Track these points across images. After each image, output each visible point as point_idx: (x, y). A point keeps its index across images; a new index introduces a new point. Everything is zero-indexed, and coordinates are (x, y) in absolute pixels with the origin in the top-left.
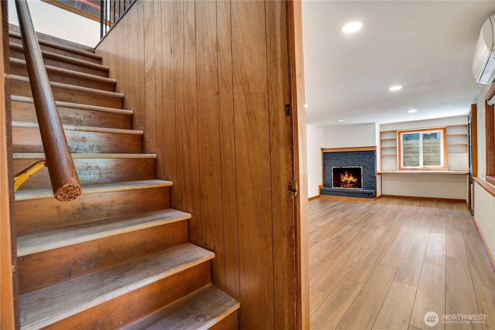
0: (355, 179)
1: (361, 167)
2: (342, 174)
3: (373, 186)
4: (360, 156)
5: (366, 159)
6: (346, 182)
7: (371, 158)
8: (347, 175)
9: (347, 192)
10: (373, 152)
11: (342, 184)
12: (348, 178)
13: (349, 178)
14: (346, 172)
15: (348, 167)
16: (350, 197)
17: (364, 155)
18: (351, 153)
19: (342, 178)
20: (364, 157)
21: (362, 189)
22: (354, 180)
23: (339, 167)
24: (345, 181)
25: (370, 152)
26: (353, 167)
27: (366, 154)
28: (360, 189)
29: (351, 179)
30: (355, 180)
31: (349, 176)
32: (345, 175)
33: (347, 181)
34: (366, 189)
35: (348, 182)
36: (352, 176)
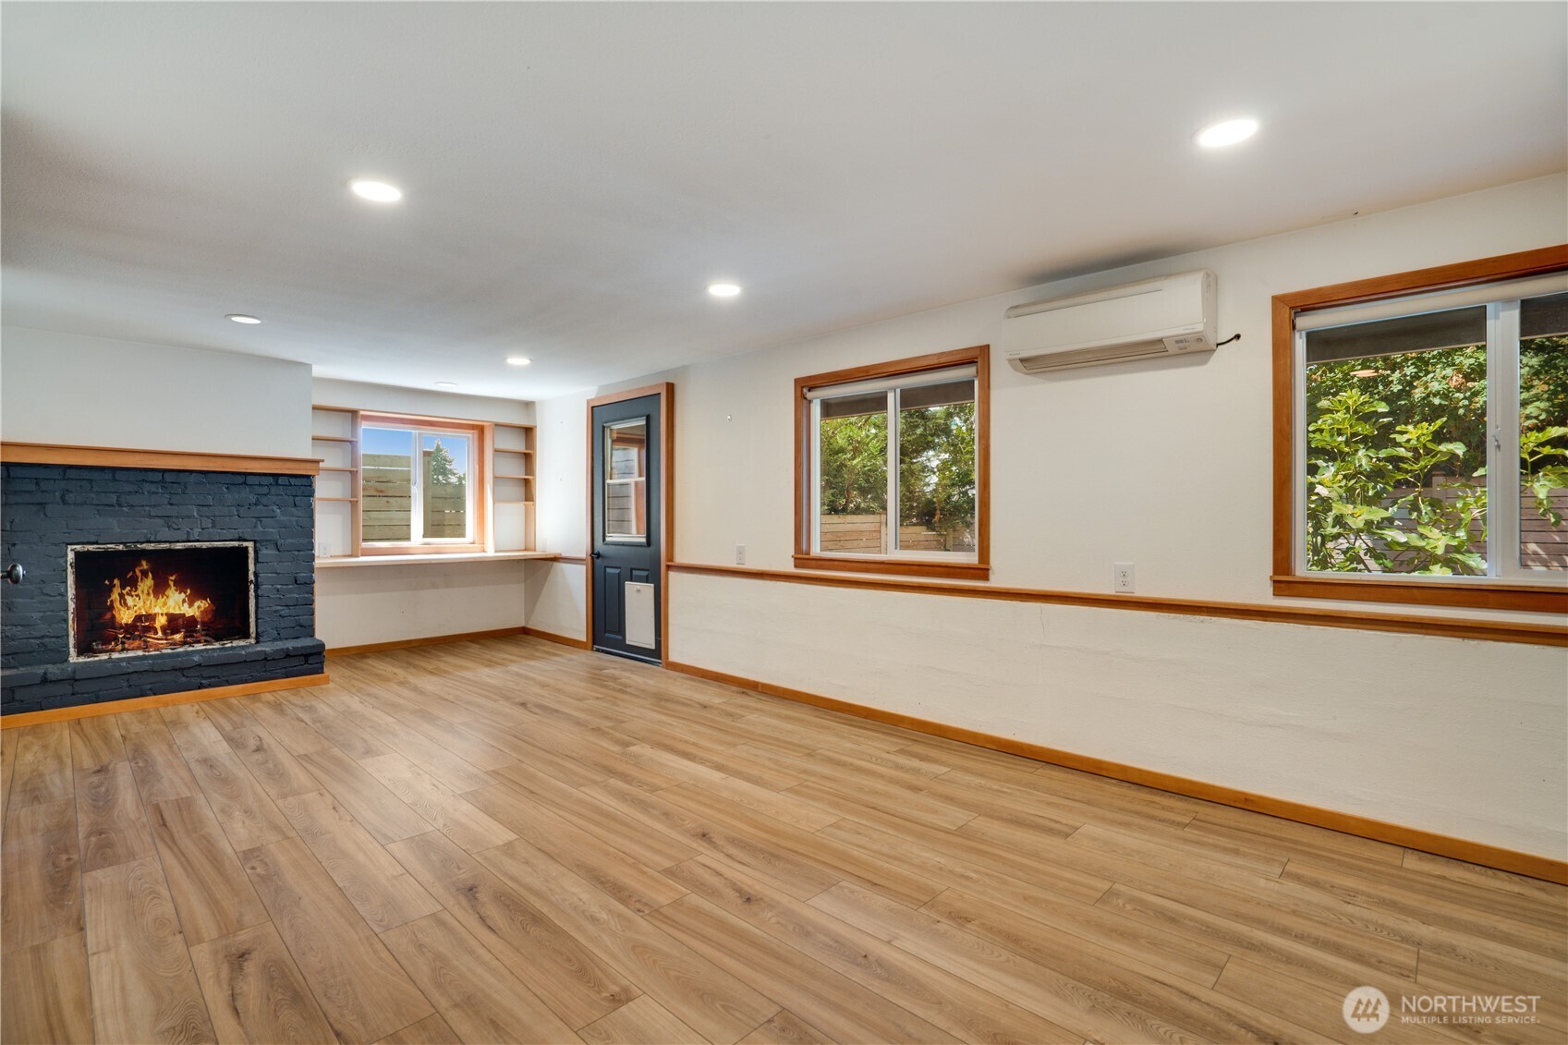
0: (197, 604)
1: (245, 544)
2: (116, 582)
3: (303, 620)
4: (247, 495)
5: (275, 508)
6: (142, 626)
7: (295, 505)
8: (149, 582)
10: (304, 481)
11: (116, 639)
12: (156, 596)
13: (161, 600)
14: (145, 565)
15: (179, 546)
16: (210, 686)
17: (265, 490)
18: (200, 477)
19: (117, 604)
20: (264, 500)
21: (253, 641)
22: (191, 605)
23: (121, 547)
24: (138, 618)
25: (293, 481)
26: (205, 545)
27: (273, 490)
28: (242, 643)
29: (176, 602)
30: (196, 609)
31: (159, 589)
32: (133, 583)
33: (151, 617)
34: (275, 640)
35: (158, 625)
36: (181, 586)
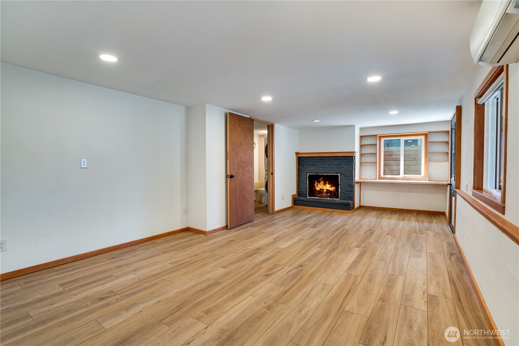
1: (338, 174)
2: (316, 181)
3: (350, 196)
4: (337, 162)
5: (344, 165)
6: (321, 191)
7: (349, 165)
8: (322, 183)
9: (323, 202)
10: (351, 158)
11: (316, 193)
13: (325, 186)
14: (322, 178)
15: (325, 174)
16: (326, 208)
17: (342, 161)
18: (329, 158)
19: (316, 186)
20: (341, 163)
21: (339, 199)
22: (331, 188)
23: (315, 174)
24: (320, 189)
25: (349, 158)
26: (330, 174)
27: (344, 160)
28: (337, 199)
29: (328, 187)
30: (332, 189)
31: (325, 184)
32: (319, 182)
33: (323, 190)
34: (343, 200)
35: (324, 191)
36: (329, 184)
